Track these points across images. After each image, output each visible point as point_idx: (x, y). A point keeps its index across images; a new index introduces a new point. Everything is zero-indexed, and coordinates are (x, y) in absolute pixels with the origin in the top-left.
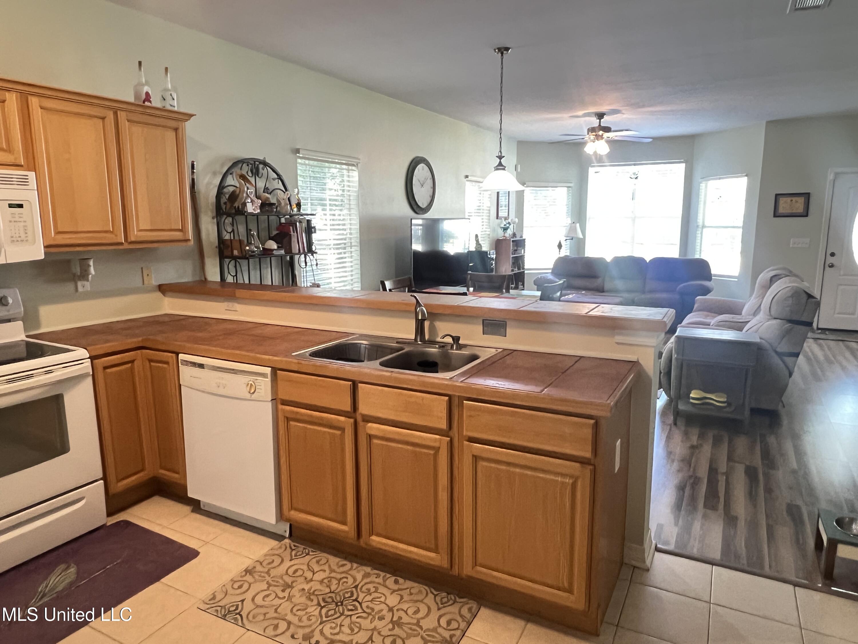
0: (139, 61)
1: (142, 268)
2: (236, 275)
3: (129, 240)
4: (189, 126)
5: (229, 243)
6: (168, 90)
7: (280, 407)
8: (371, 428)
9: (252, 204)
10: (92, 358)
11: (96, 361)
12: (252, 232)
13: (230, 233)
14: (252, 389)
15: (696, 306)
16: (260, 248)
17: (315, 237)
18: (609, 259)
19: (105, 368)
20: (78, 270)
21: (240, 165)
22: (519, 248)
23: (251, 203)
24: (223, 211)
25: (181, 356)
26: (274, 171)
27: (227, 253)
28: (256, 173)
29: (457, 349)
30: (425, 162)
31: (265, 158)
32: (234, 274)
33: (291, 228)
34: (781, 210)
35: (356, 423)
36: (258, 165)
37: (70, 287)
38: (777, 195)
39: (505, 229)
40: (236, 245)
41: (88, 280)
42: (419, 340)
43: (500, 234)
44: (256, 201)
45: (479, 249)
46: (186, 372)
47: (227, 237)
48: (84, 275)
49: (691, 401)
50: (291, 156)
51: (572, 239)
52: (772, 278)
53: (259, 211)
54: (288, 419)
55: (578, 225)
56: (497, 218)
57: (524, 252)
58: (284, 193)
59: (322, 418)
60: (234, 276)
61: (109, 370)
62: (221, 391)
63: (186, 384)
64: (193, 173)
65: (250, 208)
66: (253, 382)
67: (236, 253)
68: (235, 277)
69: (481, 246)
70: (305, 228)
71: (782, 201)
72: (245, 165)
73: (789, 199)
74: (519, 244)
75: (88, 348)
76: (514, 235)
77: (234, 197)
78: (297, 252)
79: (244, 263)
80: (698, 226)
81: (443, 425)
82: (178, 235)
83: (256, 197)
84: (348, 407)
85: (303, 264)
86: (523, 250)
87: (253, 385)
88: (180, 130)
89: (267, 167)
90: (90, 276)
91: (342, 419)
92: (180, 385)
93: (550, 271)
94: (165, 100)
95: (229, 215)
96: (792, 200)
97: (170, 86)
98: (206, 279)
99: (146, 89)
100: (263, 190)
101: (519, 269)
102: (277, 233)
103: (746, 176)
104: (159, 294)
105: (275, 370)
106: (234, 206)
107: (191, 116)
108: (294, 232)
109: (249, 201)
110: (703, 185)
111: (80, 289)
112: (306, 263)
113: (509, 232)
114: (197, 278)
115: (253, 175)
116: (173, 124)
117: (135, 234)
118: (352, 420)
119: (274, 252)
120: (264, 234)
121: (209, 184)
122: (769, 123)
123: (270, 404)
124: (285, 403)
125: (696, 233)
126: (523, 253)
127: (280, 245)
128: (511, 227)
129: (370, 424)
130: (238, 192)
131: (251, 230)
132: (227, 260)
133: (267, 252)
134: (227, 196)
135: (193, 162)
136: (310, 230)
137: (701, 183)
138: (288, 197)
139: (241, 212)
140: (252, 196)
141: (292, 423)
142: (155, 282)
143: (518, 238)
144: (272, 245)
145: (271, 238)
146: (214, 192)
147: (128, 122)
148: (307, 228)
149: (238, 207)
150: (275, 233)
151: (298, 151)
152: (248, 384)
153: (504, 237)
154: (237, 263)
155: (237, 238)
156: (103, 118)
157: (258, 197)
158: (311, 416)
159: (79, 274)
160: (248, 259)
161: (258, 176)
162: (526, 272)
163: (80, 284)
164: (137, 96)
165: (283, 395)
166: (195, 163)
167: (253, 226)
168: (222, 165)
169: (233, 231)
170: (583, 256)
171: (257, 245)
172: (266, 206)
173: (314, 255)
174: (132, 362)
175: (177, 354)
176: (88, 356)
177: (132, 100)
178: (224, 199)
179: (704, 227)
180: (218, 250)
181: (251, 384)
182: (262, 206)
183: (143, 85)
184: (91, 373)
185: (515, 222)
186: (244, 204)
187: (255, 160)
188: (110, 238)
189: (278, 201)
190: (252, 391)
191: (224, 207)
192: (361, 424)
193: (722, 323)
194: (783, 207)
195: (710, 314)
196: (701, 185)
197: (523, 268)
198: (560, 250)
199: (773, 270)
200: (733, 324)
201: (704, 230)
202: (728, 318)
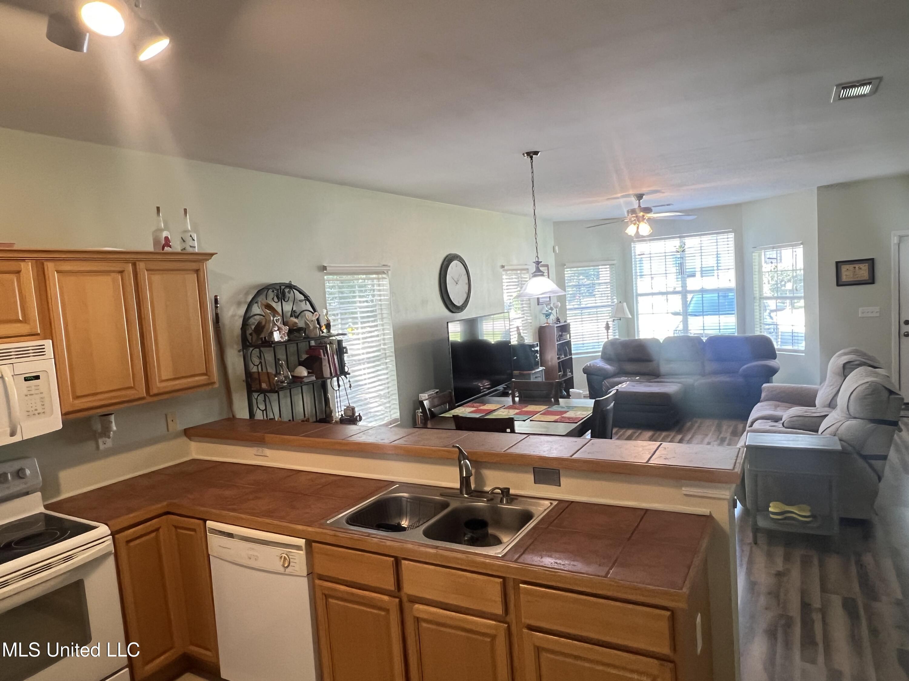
0: (157, 207)
1: (166, 415)
2: (266, 409)
3: (151, 394)
4: (210, 265)
5: (256, 376)
6: (188, 231)
7: (317, 582)
8: (418, 610)
9: (280, 332)
10: (113, 534)
11: (117, 536)
12: (280, 362)
13: (258, 366)
14: (287, 562)
15: (763, 395)
16: (289, 378)
17: (346, 357)
18: (661, 339)
19: (128, 542)
20: (98, 427)
21: (266, 292)
22: (564, 333)
23: (278, 332)
24: (249, 342)
25: (209, 524)
26: (301, 292)
27: (255, 386)
28: (281, 296)
29: (508, 503)
30: (458, 259)
31: (290, 281)
32: (264, 408)
33: (321, 351)
34: (844, 279)
35: (401, 602)
36: (283, 290)
37: (91, 445)
38: (837, 263)
39: (548, 315)
40: (264, 378)
41: (109, 437)
42: (464, 493)
43: (543, 321)
44: (283, 328)
45: (522, 342)
46: (214, 541)
47: (254, 369)
48: (106, 432)
49: (772, 516)
50: (319, 274)
51: (620, 319)
52: (845, 365)
53: (287, 338)
54: (327, 597)
55: (625, 304)
56: (538, 305)
57: (570, 338)
58: (313, 313)
59: (363, 597)
60: (263, 411)
61: (132, 544)
62: (252, 563)
63: (215, 555)
64: (216, 307)
65: (277, 336)
66: (287, 555)
67: (264, 386)
68: (265, 412)
69: (524, 339)
70: (336, 349)
71: (844, 268)
72: (270, 291)
73: (850, 267)
74: (564, 329)
75: (109, 523)
76: (558, 320)
77: (259, 328)
78: (329, 376)
79: (274, 397)
80: (754, 298)
81: (499, 610)
82: (202, 379)
83: (284, 324)
84: (391, 586)
85: (336, 388)
86: (568, 335)
87: (286, 559)
88: (202, 270)
89: (294, 290)
90: (112, 433)
91: (386, 598)
92: (209, 555)
94: (184, 241)
95: (256, 347)
96: (854, 267)
97: (189, 228)
98: (233, 416)
99: (165, 234)
100: (290, 313)
101: (566, 356)
102: (307, 357)
103: (802, 244)
104: (185, 439)
105: (309, 543)
106: (261, 337)
107: (212, 255)
108: (324, 356)
109: (276, 329)
110: (755, 255)
111: (102, 447)
112: (339, 386)
113: (552, 318)
114: (225, 417)
115: (279, 301)
116: (194, 266)
117: (158, 386)
118: (397, 600)
119: (304, 380)
120: (293, 359)
121: (233, 316)
122: (819, 188)
123: (306, 580)
124: (321, 578)
125: (754, 306)
126: (568, 338)
127: (310, 371)
128: (554, 312)
129: (416, 606)
130: (263, 323)
131: (279, 360)
132: (255, 395)
133: (297, 380)
134: (253, 327)
135: (216, 296)
136: (341, 350)
138: (317, 317)
139: (269, 343)
140: (278, 324)
141: (331, 600)
142: (180, 426)
143: (562, 323)
144: (303, 372)
145: (301, 364)
146: (239, 323)
147: (147, 270)
148: (338, 350)
149: (265, 338)
150: (304, 356)
151: (324, 268)
152: (281, 557)
153: (547, 323)
154: (267, 397)
155: (264, 370)
156: (121, 272)
157: (285, 324)
158: (353, 594)
159: (100, 430)
160: (277, 392)
161: (284, 300)
162: (573, 357)
163: (100, 441)
164: (156, 242)
165: (318, 570)
166: (218, 297)
167: (282, 356)
168: (247, 294)
169: (261, 363)
170: (633, 338)
171: (286, 374)
172: (293, 331)
173: (347, 376)
174: (157, 530)
175: (205, 521)
176: (109, 532)
177: (151, 248)
178: (249, 331)
179: (762, 298)
180: (245, 384)
181: (285, 557)
182: (290, 332)
183: (162, 230)
184: (113, 552)
185: (558, 306)
186: (271, 333)
187: (281, 284)
188: (131, 394)
189: (306, 324)
190: (286, 565)
191: (249, 338)
192: (406, 605)
193: (795, 418)
194: (846, 275)
195: (780, 403)
196: (753, 254)
197: (571, 354)
198: (608, 332)
199: (845, 354)
200: (807, 419)
201: (762, 301)
202: (801, 412)
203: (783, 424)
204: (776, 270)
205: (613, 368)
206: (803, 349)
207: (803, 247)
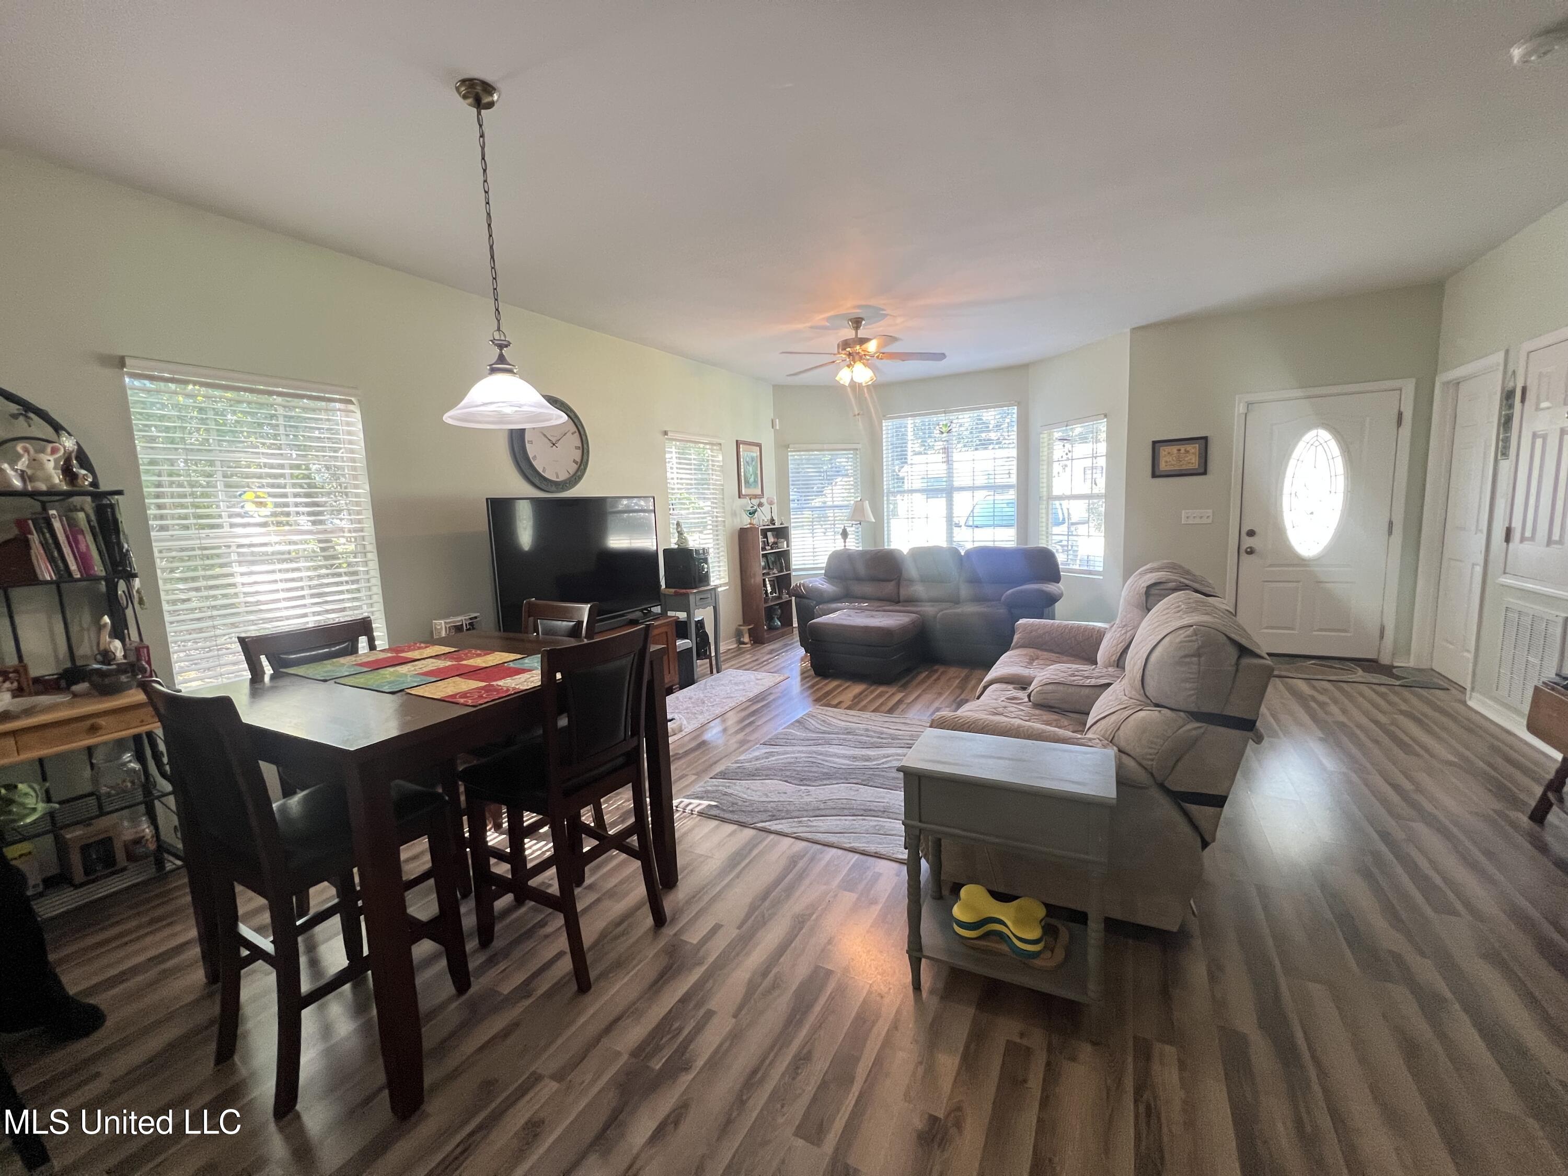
15: (1016, 637)
18: (905, 551)
22: (779, 540)
26: (9, 398)
34: (1163, 466)
38: (1154, 443)
39: (754, 513)
49: (954, 929)
50: (108, 372)
51: (862, 524)
52: (1149, 587)
55: (869, 503)
56: (739, 497)
57: (790, 546)
71: (1164, 451)
73: (1174, 449)
76: (771, 521)
80: (1041, 499)
86: (786, 542)
93: (823, 572)
96: (1179, 450)
101: (780, 571)
103: (1106, 416)
110: (1045, 436)
113: (761, 517)
122: (1134, 331)
125: (1039, 509)
126: (785, 546)
137: (1041, 433)
143: (777, 525)
151: (121, 362)
153: (749, 524)
162: (794, 574)
179: (1051, 498)
185: (771, 501)
193: (1050, 687)
194: (1166, 462)
195: (1039, 653)
196: (1042, 436)
197: (788, 568)
198: (845, 542)
199: (1152, 570)
200: (1071, 690)
201: (1050, 502)
202: (1065, 675)
203: (1029, 696)
204: (1070, 455)
205: (834, 588)
206: (1101, 569)
207: (1107, 421)
